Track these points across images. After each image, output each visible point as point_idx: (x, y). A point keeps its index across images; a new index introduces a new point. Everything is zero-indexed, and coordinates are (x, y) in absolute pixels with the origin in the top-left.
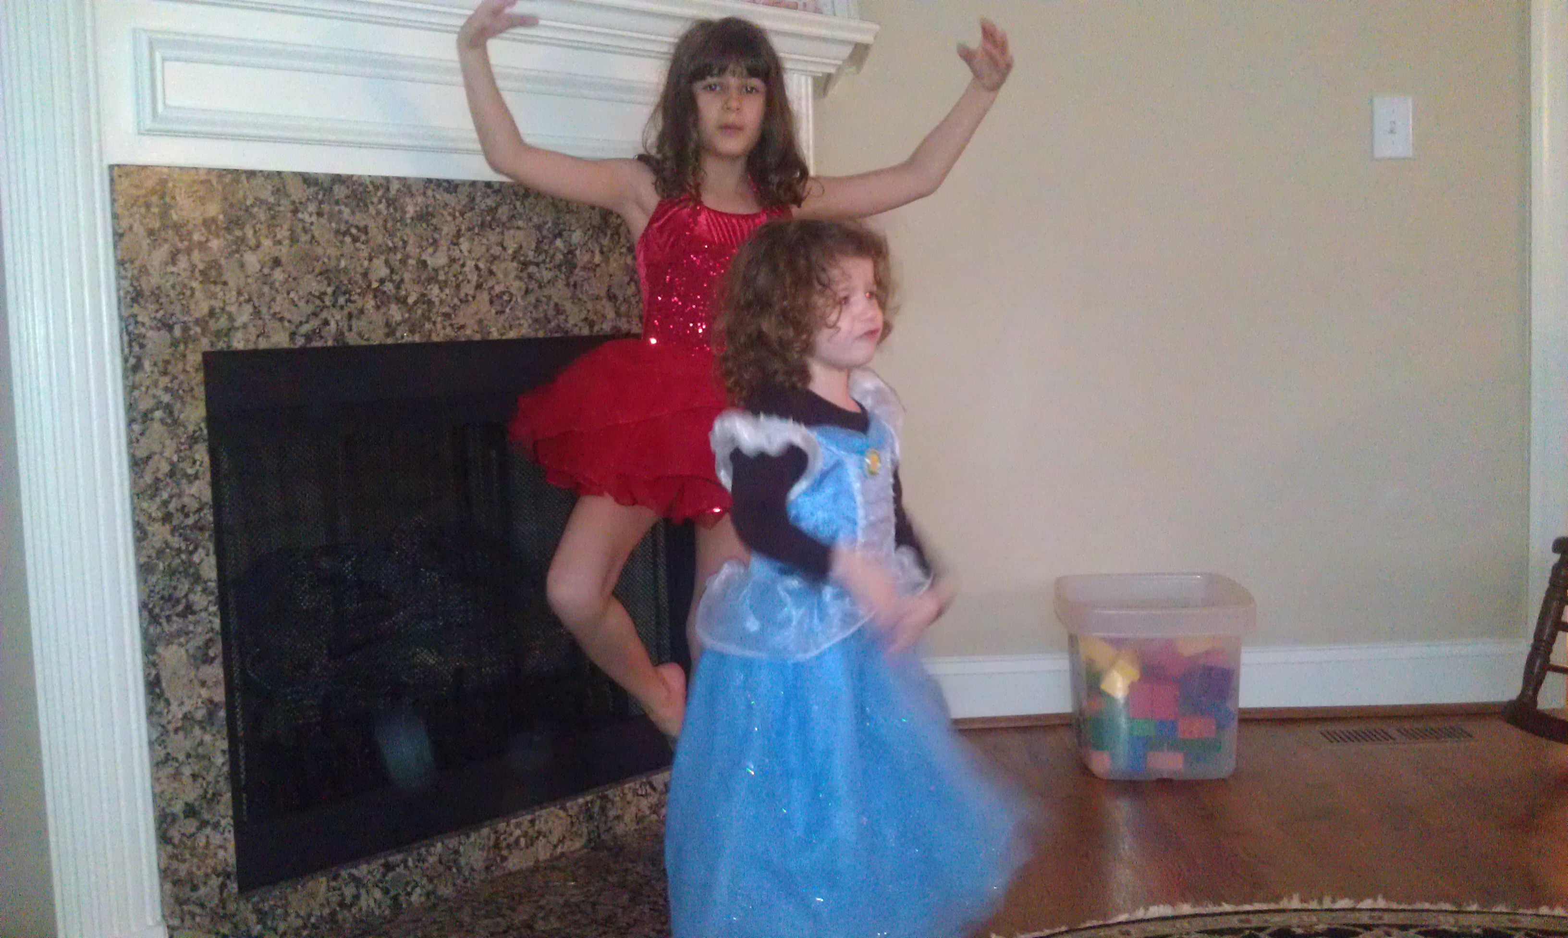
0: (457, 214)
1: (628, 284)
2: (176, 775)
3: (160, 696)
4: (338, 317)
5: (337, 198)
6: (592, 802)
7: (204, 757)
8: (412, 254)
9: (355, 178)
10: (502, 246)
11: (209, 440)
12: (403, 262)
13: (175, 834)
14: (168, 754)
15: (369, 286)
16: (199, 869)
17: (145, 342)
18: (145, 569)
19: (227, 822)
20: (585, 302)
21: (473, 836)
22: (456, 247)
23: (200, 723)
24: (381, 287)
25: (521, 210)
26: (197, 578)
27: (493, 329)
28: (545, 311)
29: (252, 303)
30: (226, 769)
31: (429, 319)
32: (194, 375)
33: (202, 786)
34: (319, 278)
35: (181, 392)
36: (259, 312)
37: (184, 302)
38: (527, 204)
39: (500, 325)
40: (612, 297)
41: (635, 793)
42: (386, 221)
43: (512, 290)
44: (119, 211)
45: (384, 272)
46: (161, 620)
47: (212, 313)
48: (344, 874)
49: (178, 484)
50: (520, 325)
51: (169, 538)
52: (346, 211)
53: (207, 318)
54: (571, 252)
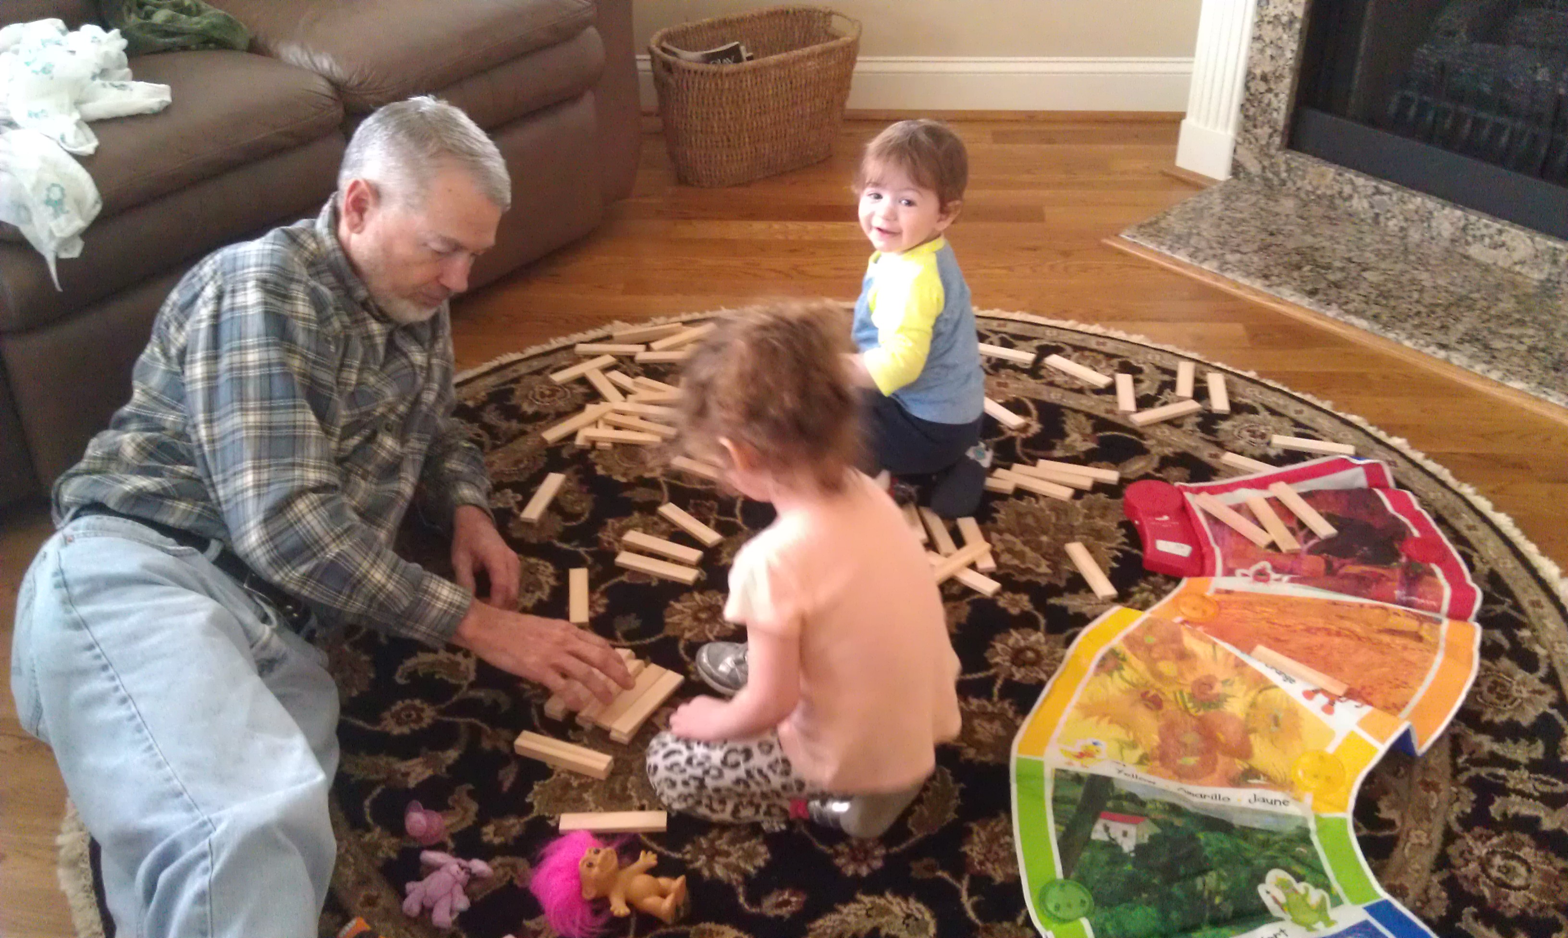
7: (1281, 48)
13: (1252, 85)
14: (1261, 35)
16: (1260, 116)
19: (1284, 98)
21: (1447, 211)
23: (1283, 25)
33: (1275, 65)
48: (1347, 175)
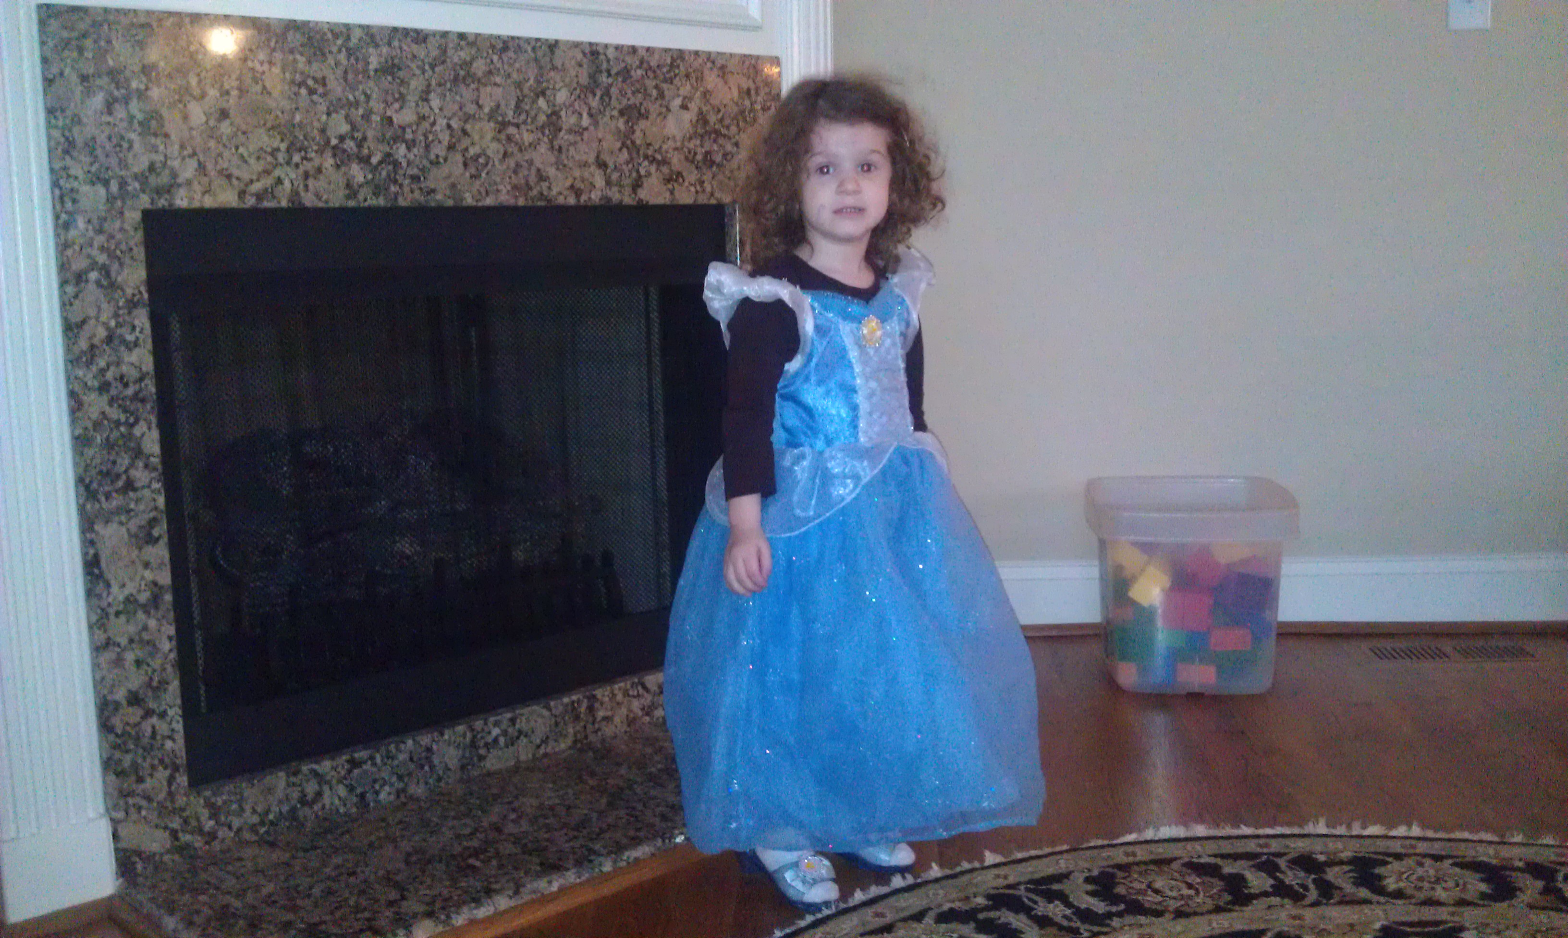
0: (427, 67)
1: (620, 149)
2: (118, 662)
3: (101, 576)
4: (293, 176)
5: (292, 45)
6: (579, 701)
7: (148, 642)
8: (375, 110)
9: (311, 25)
10: (477, 103)
11: (150, 305)
12: (366, 117)
13: (117, 723)
14: (109, 639)
15: (328, 142)
16: (144, 759)
17: (77, 197)
18: (81, 442)
19: (175, 712)
20: (570, 169)
21: (447, 734)
22: (425, 103)
23: (144, 606)
24: (340, 145)
25: (499, 65)
26: (138, 453)
27: (467, 195)
28: (526, 178)
29: (196, 157)
30: (173, 656)
31: (395, 182)
32: (132, 233)
33: (147, 671)
34: (271, 132)
35: (118, 252)
36: (204, 168)
37: (121, 155)
38: (505, 59)
39: (475, 190)
40: (602, 165)
41: (626, 694)
42: (346, 72)
43: (489, 153)
44: (48, 54)
45: (345, 128)
46: (99, 496)
47: (152, 168)
48: (305, 768)
49: (115, 350)
50: (498, 191)
51: (107, 409)
52: (301, 60)
53: (147, 174)
54: (555, 114)
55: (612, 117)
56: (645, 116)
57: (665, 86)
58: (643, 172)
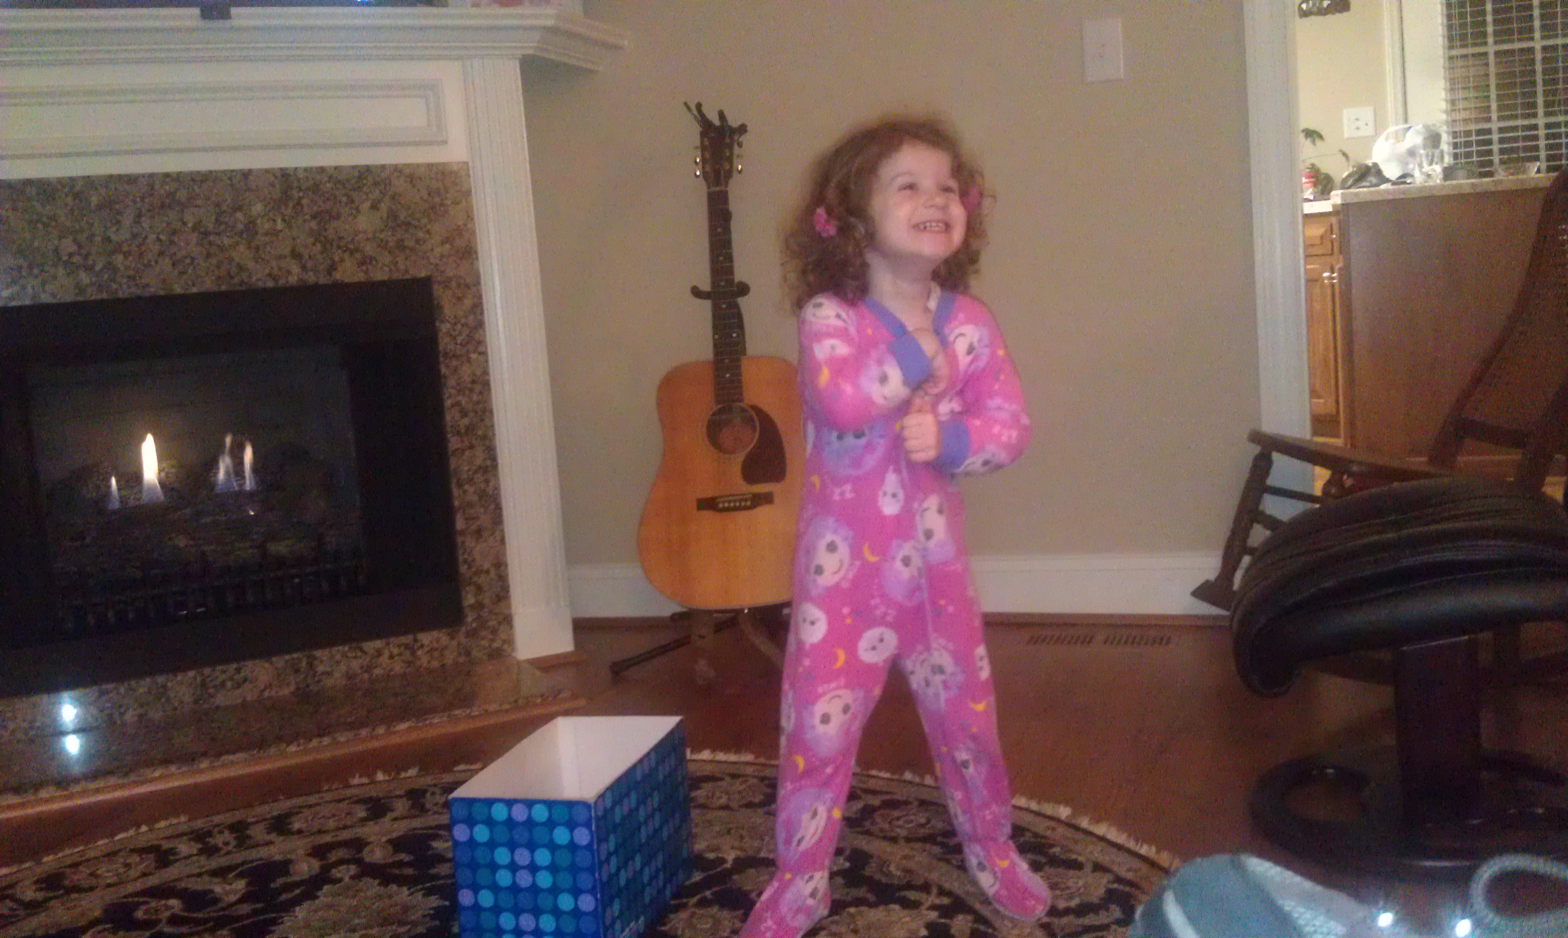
0: (138, 200)
4: (34, 283)
5: (28, 196)
6: (300, 659)
8: (97, 233)
9: (43, 181)
10: (182, 221)
12: (90, 239)
15: (60, 259)
20: (268, 261)
21: (180, 677)
22: (138, 225)
24: (70, 260)
25: (200, 192)
28: (228, 271)
31: (115, 281)
38: (205, 187)
39: (183, 283)
42: (72, 210)
43: (194, 255)
50: (203, 281)
55: (305, 221)
56: (338, 217)
57: (354, 194)
58: (336, 259)
